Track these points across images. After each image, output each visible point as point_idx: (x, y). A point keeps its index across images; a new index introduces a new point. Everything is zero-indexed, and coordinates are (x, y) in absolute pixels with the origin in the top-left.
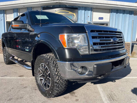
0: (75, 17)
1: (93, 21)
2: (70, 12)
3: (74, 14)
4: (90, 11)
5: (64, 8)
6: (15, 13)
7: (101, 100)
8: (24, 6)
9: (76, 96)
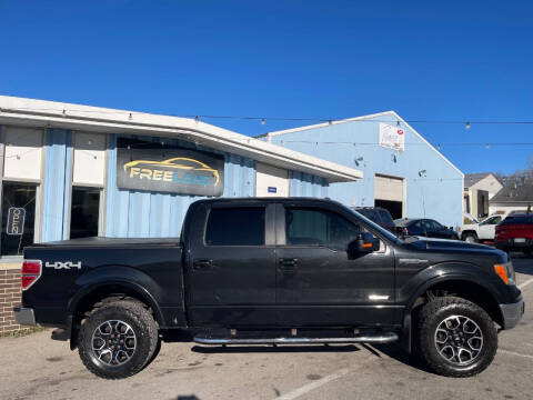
0: (218, 180)
2: (204, 165)
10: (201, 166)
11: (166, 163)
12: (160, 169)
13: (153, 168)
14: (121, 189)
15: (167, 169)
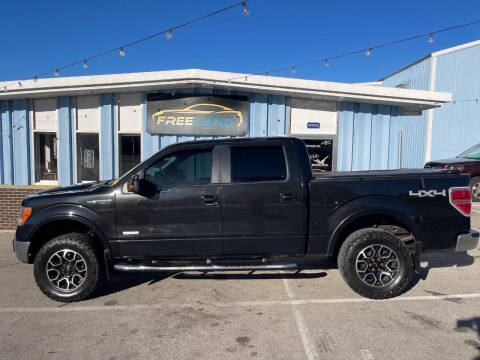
0: (241, 120)
1: (292, 132)
2: (225, 108)
3: (239, 114)
4: (283, 106)
5: (211, 97)
6: (62, 109)
7: (303, 351)
8: (92, 91)
9: (251, 346)
10: (222, 110)
11: (187, 110)
12: (182, 115)
13: (176, 115)
14: (152, 135)
15: (188, 115)
